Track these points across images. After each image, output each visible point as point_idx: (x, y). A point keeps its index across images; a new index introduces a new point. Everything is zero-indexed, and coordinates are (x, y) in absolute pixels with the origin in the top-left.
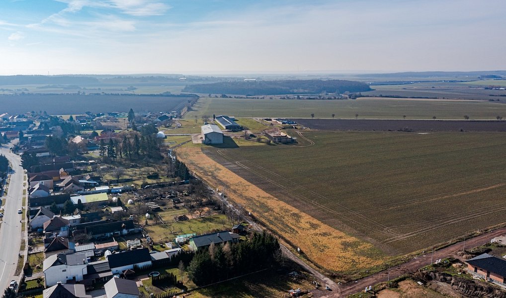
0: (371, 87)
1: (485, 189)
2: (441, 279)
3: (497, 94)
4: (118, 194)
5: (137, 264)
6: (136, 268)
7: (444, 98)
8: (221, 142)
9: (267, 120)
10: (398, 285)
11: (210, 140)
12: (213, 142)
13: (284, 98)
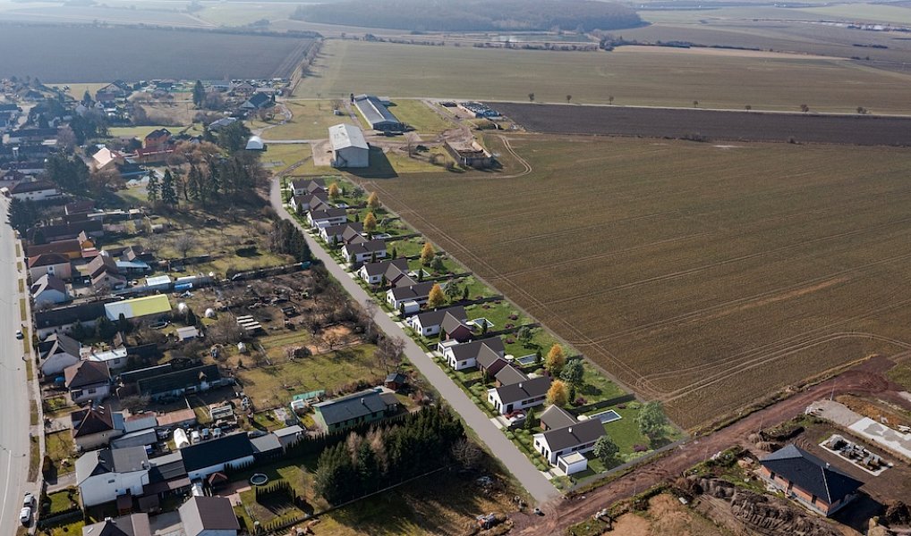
0: (644, 16)
1: (813, 289)
2: (717, 494)
3: (867, 42)
4: (188, 293)
5: (230, 462)
6: (228, 470)
7: (771, 50)
8: (365, 163)
9: (447, 105)
10: (648, 505)
11: (346, 161)
12: (351, 164)
13: (481, 46)
